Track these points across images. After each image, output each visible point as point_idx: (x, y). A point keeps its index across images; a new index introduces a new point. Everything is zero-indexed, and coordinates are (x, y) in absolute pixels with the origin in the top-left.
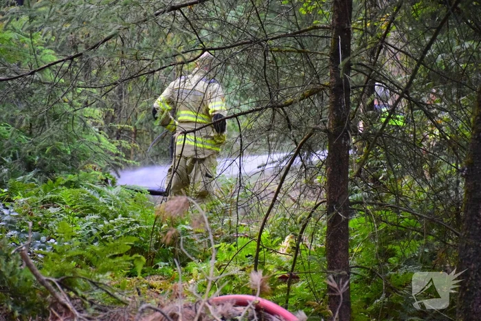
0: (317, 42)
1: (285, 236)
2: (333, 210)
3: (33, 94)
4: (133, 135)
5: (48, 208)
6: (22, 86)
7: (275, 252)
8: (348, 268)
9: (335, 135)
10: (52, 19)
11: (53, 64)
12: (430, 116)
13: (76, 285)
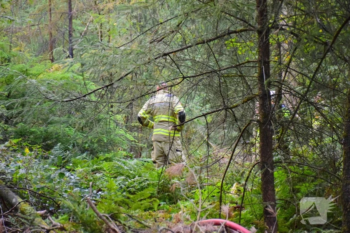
0: (250, 70)
1: (233, 183)
2: (264, 167)
3: (85, 108)
4: (140, 129)
5: (96, 174)
6: (79, 104)
7: (229, 193)
8: (274, 200)
9: (264, 123)
10: (94, 64)
11: (96, 90)
12: (318, 109)
13: (120, 218)
